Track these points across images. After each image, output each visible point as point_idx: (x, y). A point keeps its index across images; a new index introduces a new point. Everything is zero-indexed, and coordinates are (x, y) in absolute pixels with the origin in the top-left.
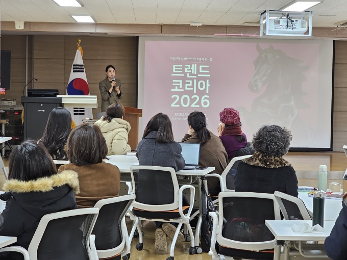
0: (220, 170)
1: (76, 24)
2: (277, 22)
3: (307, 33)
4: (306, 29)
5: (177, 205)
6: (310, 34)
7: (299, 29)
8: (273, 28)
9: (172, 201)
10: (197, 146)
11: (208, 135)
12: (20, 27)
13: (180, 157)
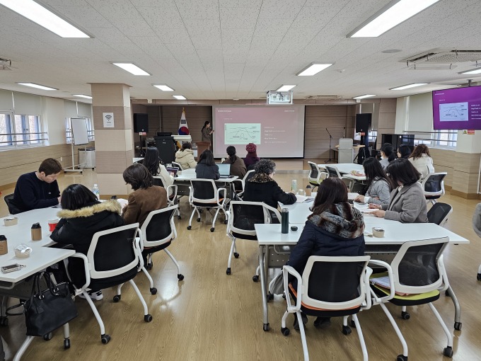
0: (241, 177)
1: (176, 100)
2: (275, 97)
3: (290, 102)
4: (289, 101)
5: (216, 199)
6: (292, 103)
7: (286, 101)
8: (273, 100)
9: (213, 197)
10: (229, 165)
11: (236, 158)
12: (150, 102)
13: (218, 172)
